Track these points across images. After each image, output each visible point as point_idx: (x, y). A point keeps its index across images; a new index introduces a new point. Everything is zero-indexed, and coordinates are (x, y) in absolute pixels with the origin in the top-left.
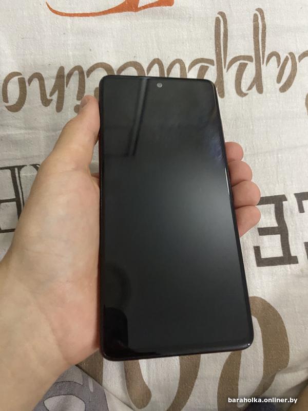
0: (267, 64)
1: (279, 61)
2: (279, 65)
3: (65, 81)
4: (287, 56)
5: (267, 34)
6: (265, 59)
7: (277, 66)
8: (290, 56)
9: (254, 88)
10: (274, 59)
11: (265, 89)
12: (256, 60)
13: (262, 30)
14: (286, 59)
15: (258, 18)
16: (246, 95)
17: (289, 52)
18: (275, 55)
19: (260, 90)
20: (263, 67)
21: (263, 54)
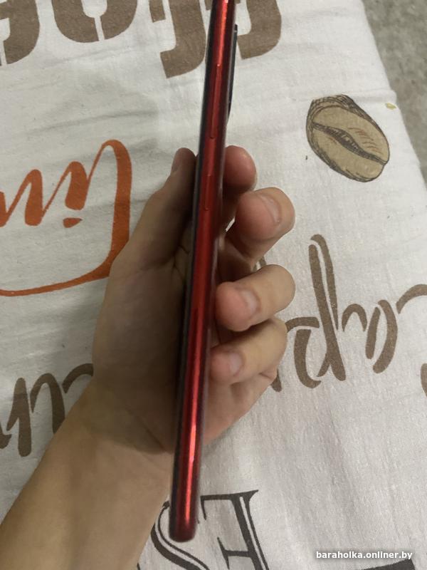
0: (344, 328)
1: (364, 320)
2: (364, 327)
3: (29, 402)
4: (377, 309)
5: (336, 277)
6: (340, 320)
7: (362, 328)
8: (382, 306)
9: (330, 373)
10: (354, 317)
11: (348, 373)
12: (324, 323)
13: (327, 272)
14: (376, 314)
15: (316, 252)
16: (316, 383)
17: (379, 300)
18: (355, 311)
19: (340, 374)
20: (339, 333)
21: (335, 311)
